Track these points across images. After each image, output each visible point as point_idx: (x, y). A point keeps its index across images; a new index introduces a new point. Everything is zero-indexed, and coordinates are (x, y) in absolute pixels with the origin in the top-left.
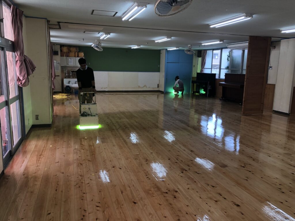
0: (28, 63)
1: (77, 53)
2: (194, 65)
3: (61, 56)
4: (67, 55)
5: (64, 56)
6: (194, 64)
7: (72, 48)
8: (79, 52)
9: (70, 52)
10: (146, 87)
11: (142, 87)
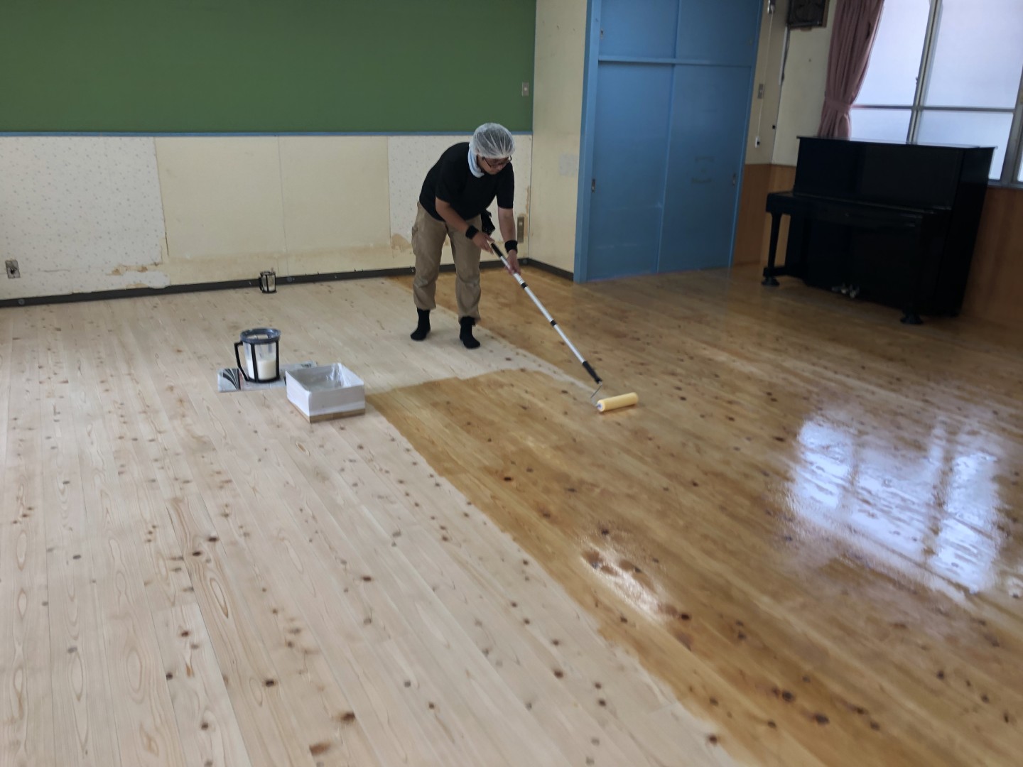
2: (761, 87)
6: (759, 77)
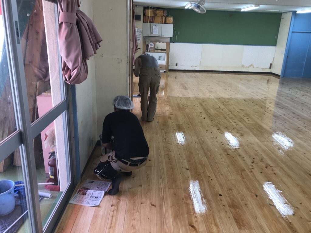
0: (86, 30)
1: (164, 18)
3: (144, 22)
4: (151, 21)
5: (148, 22)
7: (158, 11)
8: (167, 16)
9: (156, 16)
10: (252, 67)
11: (247, 67)
